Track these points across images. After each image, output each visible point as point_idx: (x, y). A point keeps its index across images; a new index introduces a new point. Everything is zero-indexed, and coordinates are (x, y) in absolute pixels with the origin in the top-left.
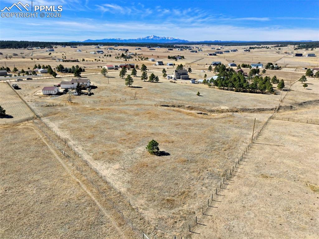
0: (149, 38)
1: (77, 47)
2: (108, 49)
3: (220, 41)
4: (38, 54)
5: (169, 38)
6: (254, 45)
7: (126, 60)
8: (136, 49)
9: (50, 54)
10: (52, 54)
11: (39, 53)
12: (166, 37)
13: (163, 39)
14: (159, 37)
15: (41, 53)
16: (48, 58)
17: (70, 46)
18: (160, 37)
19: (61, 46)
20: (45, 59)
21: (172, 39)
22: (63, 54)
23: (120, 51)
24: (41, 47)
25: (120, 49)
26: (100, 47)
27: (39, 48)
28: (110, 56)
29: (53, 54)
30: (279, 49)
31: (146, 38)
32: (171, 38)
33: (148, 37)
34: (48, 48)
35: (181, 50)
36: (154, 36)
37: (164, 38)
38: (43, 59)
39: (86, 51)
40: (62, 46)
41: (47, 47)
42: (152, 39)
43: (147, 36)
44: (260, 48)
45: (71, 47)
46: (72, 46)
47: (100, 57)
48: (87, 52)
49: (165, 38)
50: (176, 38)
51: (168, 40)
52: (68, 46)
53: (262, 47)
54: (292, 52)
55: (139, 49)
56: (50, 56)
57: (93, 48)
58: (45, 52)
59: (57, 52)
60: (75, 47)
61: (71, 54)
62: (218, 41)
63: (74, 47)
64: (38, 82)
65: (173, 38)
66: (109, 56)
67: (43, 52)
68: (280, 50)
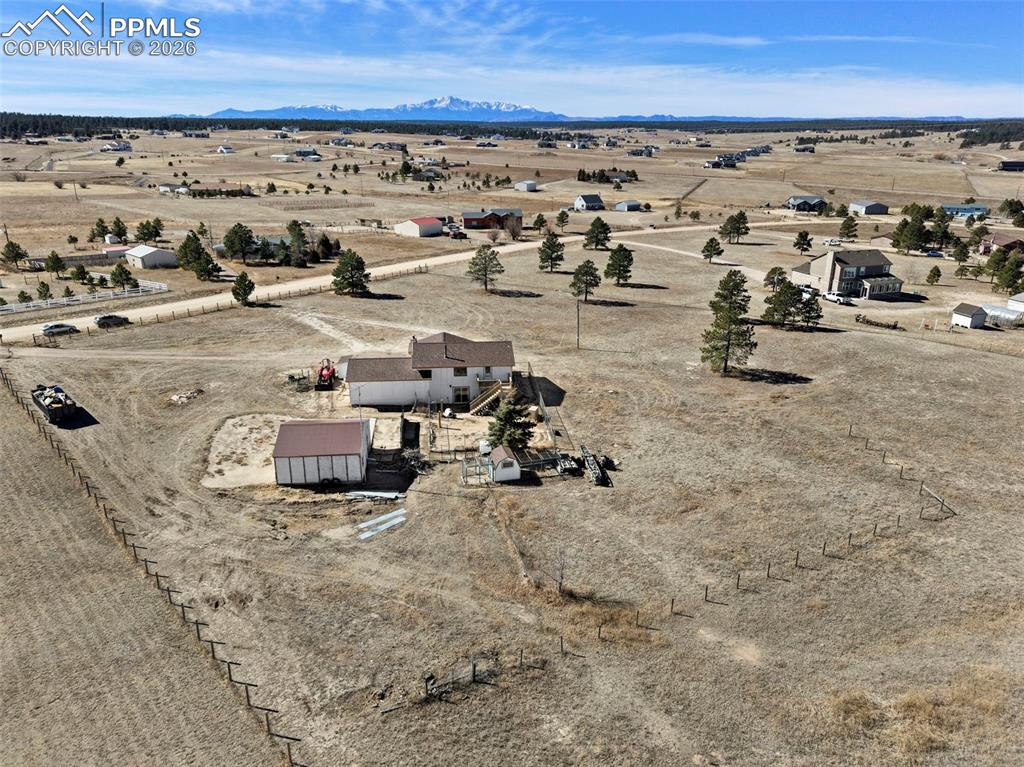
0: (436, 105)
1: (207, 136)
2: (327, 144)
3: (672, 117)
4: (73, 162)
5: (503, 108)
6: (804, 130)
7: (431, 188)
8: (426, 144)
9: (121, 161)
10: (127, 162)
11: (75, 158)
12: (492, 102)
13: (480, 110)
14: (468, 104)
15: (83, 158)
16: (121, 181)
17: (178, 130)
18: (471, 100)
19: (149, 131)
20: (106, 183)
21: (512, 109)
22: (171, 164)
23: (376, 149)
24: (76, 135)
25: (375, 145)
26: (289, 134)
27: (69, 137)
28: (356, 169)
29: (133, 164)
30: (907, 144)
31: (427, 107)
32: (508, 106)
33: (432, 102)
34: (105, 138)
35: (584, 147)
36: (451, 98)
37: (485, 107)
38: (99, 183)
39: (251, 151)
40: (153, 133)
41: (98, 134)
42: (446, 110)
43: (428, 100)
44: (837, 140)
45: (186, 136)
46: (188, 132)
47: (319, 175)
48: (256, 154)
49: (489, 107)
50: (524, 107)
51: (498, 111)
52: (172, 130)
53: (843, 138)
54: (959, 156)
55: (437, 143)
56: (121, 171)
57: (266, 137)
58: (97, 155)
59: (144, 154)
60: (203, 136)
61: (197, 161)
62: (663, 116)
63: (197, 136)
64: (171, 343)
65: (516, 107)
66: (351, 171)
67: (89, 155)
68: (908, 148)
